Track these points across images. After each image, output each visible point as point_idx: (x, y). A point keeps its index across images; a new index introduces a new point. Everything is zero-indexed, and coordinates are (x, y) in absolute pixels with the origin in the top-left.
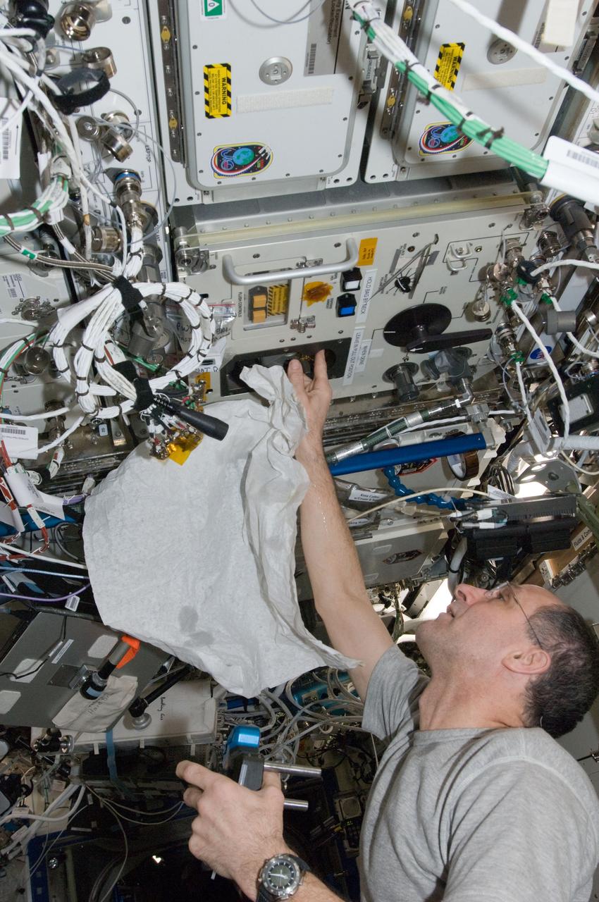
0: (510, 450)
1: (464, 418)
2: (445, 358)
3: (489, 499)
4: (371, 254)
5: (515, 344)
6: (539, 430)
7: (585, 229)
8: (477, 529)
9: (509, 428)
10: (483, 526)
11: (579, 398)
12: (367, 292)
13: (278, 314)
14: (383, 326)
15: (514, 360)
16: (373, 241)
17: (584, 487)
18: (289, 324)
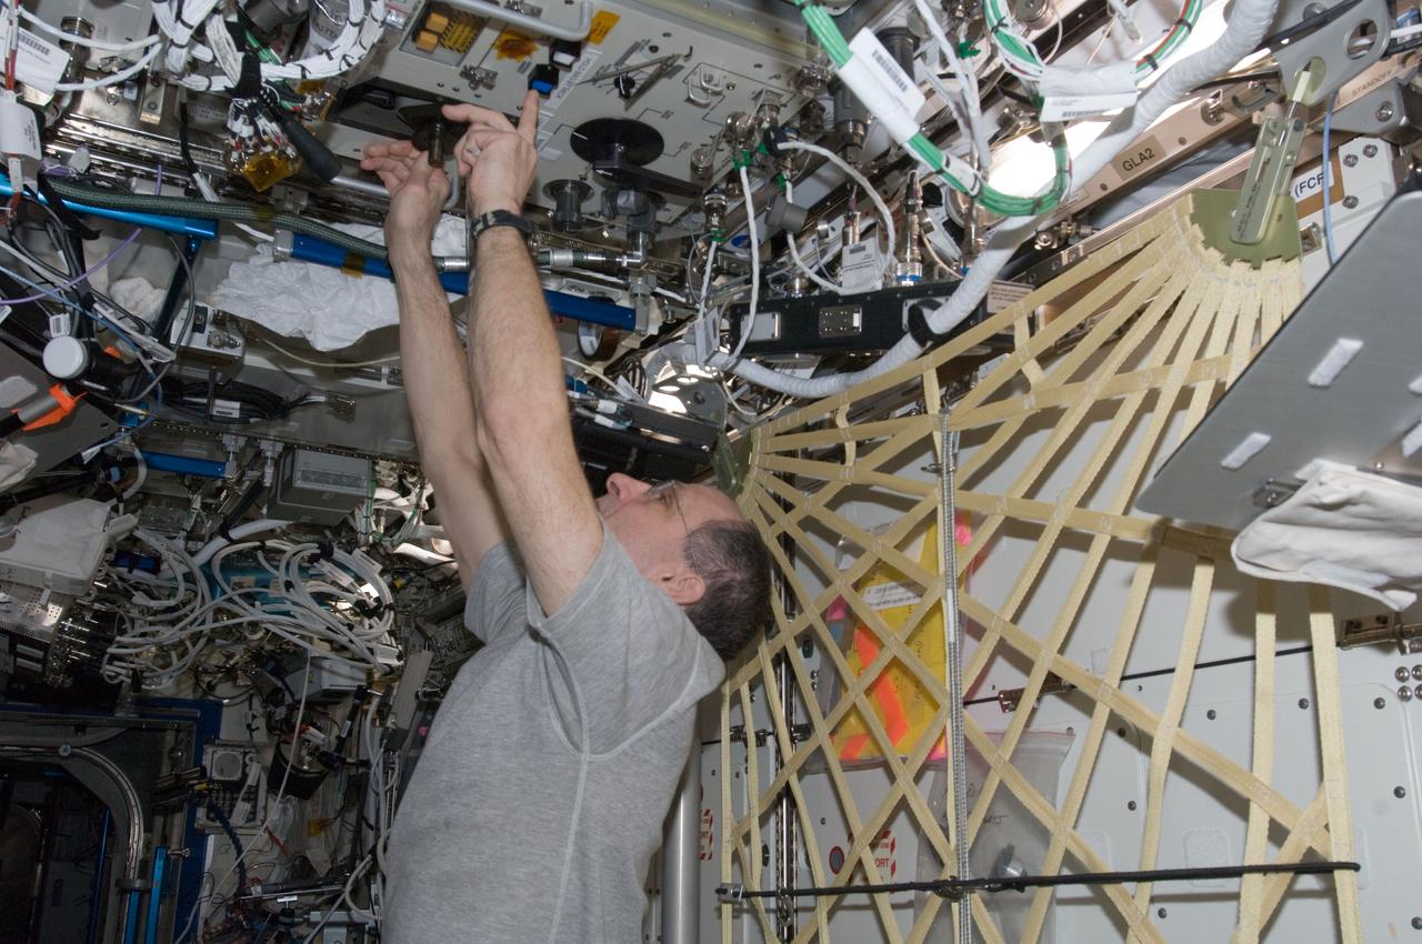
0: (660, 346)
1: (621, 282)
2: (632, 198)
3: (614, 393)
4: (605, 32)
5: (722, 218)
6: (707, 335)
7: (859, 121)
8: (591, 420)
9: (670, 318)
10: (600, 419)
11: (770, 315)
12: (576, 74)
13: (451, 49)
14: (577, 124)
15: (712, 237)
16: (614, 18)
17: (729, 428)
18: (461, 68)
